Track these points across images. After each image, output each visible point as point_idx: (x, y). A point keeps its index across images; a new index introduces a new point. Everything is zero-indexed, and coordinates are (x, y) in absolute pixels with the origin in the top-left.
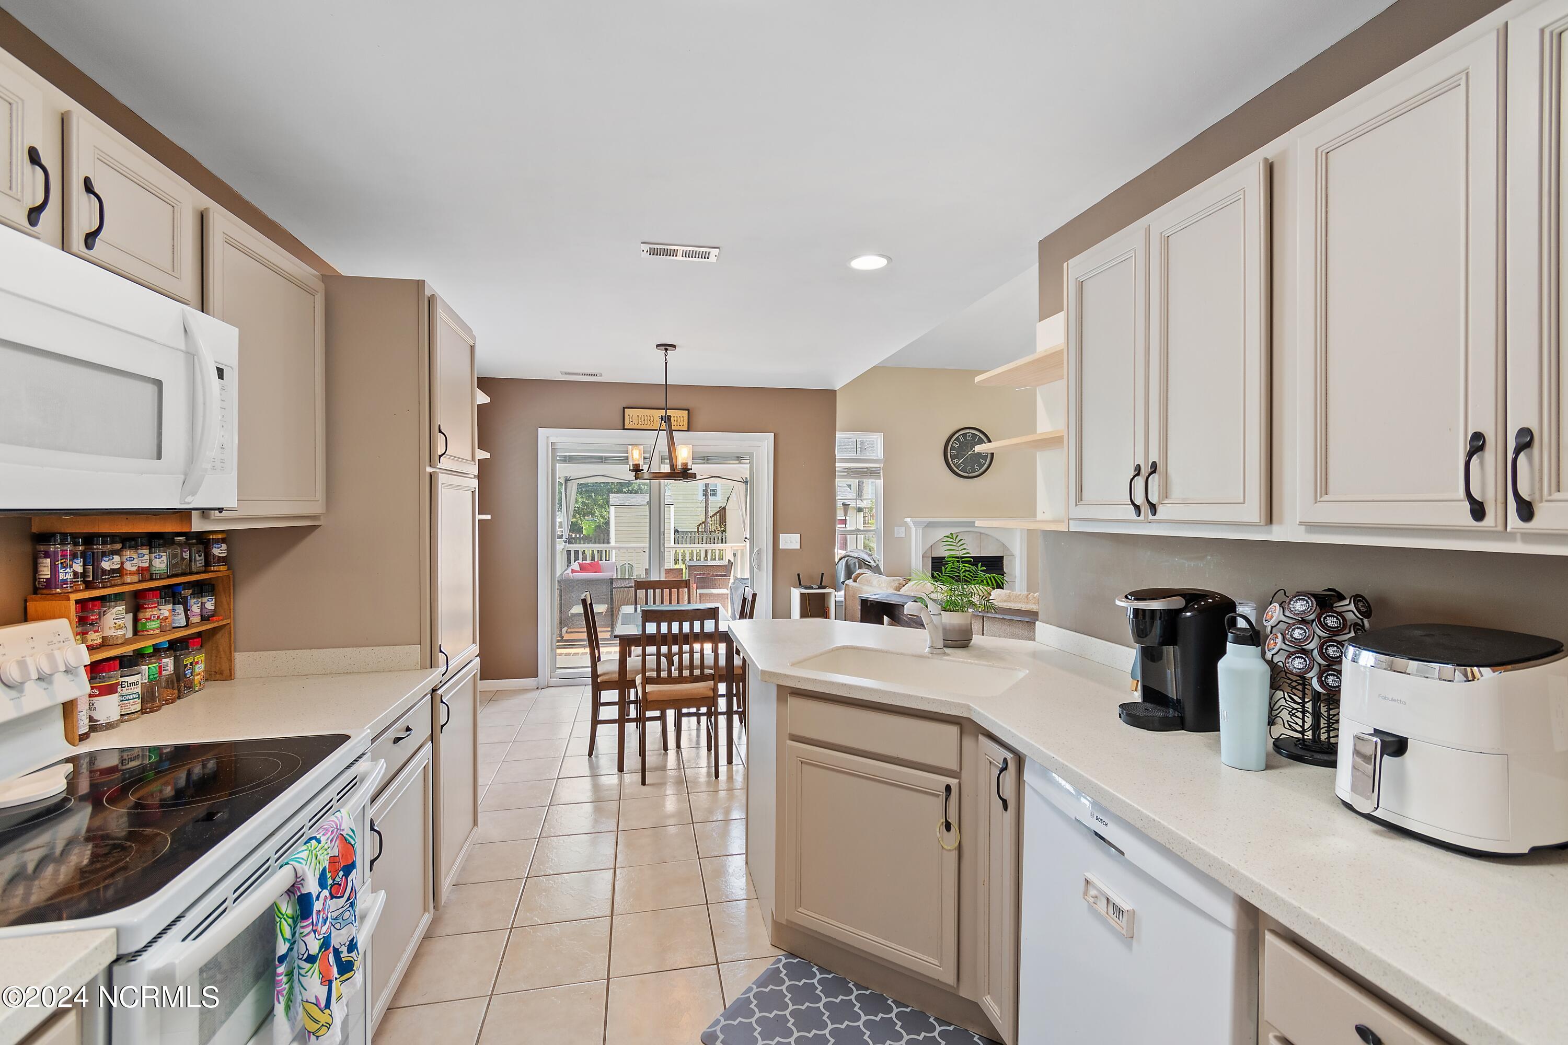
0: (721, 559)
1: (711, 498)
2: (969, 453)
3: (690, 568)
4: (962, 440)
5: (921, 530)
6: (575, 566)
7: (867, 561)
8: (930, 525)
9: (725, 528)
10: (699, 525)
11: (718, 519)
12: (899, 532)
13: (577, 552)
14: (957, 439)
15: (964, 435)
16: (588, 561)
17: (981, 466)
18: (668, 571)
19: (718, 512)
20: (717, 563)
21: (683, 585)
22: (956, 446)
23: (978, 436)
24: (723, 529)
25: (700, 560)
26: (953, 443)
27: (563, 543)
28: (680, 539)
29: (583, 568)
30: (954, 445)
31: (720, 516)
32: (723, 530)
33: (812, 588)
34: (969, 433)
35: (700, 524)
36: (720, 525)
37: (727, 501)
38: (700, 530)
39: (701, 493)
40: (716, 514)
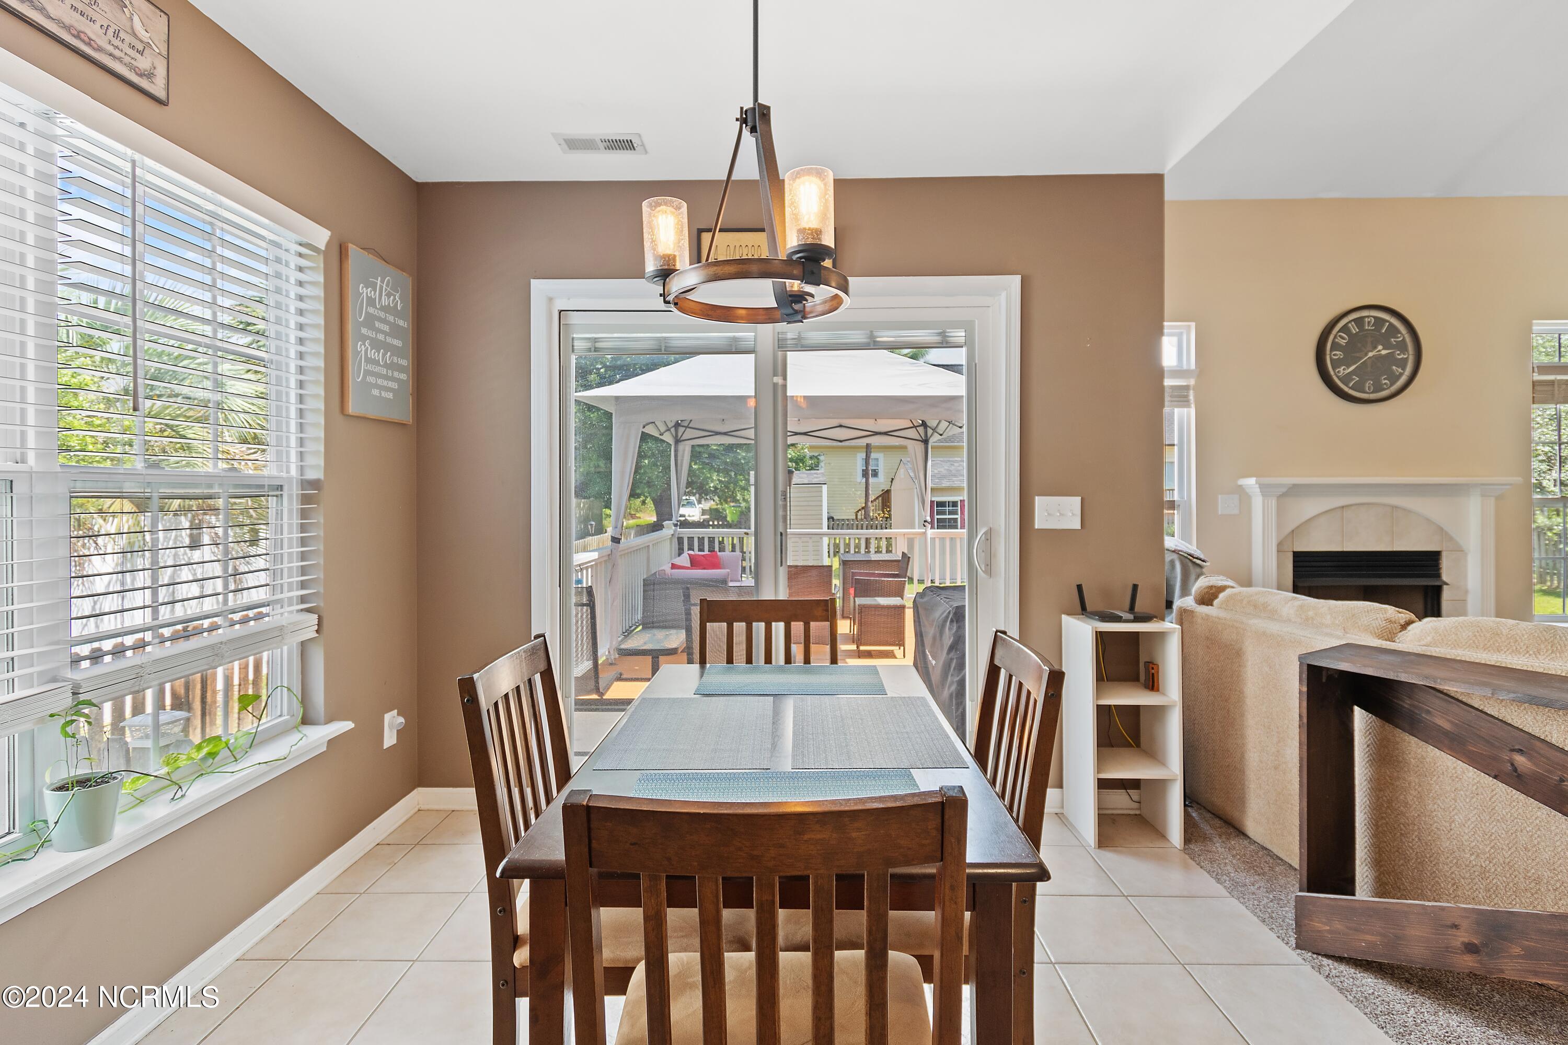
0: (889, 551)
1: (871, 480)
2: (1370, 354)
3: (844, 563)
4: (1354, 329)
5: (1273, 502)
6: (684, 560)
7: (1197, 558)
8: (1295, 491)
9: (890, 515)
10: (858, 512)
11: (880, 504)
12: (1226, 505)
13: (691, 539)
14: (1345, 329)
15: (1359, 322)
16: (706, 552)
17: (1394, 379)
18: (796, 573)
19: (880, 496)
20: (884, 556)
21: (819, 612)
22: (1343, 342)
23: (1387, 321)
24: (886, 515)
25: (859, 552)
26: (1335, 337)
27: (673, 528)
28: (835, 525)
29: (695, 563)
30: (1339, 340)
31: (883, 499)
32: (887, 518)
33: (1118, 619)
34: (1368, 317)
35: (860, 510)
36: (883, 512)
37: (892, 482)
38: (859, 517)
39: (860, 473)
40: (877, 498)
